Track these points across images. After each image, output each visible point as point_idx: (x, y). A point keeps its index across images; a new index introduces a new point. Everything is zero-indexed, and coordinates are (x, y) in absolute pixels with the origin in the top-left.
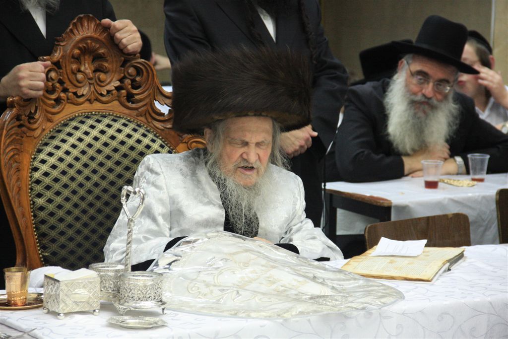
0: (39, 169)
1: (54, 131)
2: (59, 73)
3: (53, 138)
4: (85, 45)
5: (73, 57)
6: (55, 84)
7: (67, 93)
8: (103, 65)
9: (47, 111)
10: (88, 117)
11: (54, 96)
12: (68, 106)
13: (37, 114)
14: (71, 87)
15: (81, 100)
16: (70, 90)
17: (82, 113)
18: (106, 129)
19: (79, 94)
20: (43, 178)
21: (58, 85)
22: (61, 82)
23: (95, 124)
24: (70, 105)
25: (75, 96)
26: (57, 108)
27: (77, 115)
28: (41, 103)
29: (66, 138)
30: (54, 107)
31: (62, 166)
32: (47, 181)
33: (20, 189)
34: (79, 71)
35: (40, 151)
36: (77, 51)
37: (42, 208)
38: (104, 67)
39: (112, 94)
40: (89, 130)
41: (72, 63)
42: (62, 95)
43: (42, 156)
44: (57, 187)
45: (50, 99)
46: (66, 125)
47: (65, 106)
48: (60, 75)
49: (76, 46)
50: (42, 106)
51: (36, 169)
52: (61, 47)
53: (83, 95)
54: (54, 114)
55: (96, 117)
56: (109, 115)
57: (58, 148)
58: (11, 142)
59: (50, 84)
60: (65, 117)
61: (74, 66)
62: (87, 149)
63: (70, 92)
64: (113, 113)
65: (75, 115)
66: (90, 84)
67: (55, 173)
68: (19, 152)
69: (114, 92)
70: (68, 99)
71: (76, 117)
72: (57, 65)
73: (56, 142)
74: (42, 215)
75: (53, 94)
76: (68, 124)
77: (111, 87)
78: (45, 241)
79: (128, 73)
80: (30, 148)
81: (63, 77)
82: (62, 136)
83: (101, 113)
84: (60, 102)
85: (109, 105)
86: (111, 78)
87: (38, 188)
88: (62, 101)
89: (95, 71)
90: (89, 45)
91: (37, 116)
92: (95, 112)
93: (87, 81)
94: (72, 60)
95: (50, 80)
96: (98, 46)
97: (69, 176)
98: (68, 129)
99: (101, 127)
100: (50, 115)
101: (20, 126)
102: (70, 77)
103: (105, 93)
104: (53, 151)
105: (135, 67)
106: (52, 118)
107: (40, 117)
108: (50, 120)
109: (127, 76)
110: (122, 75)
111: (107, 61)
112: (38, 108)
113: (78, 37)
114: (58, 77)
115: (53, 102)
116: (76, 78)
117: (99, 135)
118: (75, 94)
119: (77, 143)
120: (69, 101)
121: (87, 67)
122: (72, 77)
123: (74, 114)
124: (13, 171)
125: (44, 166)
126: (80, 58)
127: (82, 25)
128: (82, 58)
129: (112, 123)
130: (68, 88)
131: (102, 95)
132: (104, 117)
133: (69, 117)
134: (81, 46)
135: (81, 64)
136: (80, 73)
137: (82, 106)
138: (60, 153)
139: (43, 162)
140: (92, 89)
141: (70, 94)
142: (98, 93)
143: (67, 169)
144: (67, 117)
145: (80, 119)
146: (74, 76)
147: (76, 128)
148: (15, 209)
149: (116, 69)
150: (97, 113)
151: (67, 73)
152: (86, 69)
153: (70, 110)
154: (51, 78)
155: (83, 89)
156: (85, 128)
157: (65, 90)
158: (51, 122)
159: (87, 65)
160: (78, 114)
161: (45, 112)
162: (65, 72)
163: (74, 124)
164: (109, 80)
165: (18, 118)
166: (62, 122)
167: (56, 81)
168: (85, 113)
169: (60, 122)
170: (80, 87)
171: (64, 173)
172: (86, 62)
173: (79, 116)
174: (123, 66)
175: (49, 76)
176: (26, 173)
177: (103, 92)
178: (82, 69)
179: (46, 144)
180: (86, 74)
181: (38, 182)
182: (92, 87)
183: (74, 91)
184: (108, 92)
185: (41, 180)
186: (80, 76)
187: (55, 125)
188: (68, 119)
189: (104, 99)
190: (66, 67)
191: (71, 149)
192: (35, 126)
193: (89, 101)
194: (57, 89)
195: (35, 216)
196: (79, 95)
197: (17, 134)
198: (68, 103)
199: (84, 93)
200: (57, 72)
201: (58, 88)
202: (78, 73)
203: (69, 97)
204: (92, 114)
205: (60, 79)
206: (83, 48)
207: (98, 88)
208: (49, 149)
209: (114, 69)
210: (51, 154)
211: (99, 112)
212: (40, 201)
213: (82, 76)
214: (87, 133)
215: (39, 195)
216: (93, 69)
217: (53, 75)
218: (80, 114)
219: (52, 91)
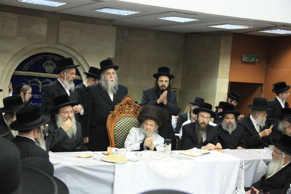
3: (119, 120)
6: (120, 109)
9: (118, 115)
11: (120, 112)
18: (130, 119)
22: (122, 109)
23: (128, 118)
28: (117, 113)
30: (120, 114)
31: (121, 126)
32: (117, 129)
33: (111, 131)
34: (126, 107)
35: (116, 123)
36: (125, 103)
37: (116, 135)
40: (127, 119)
43: (117, 124)
44: (119, 131)
46: (122, 118)
49: (125, 102)
51: (115, 127)
54: (120, 115)
57: (120, 122)
58: (111, 121)
61: (125, 106)
64: (132, 116)
67: (119, 128)
68: (112, 123)
72: (121, 105)
73: (120, 121)
74: (116, 136)
77: (132, 111)
78: (116, 142)
80: (114, 122)
82: (121, 120)
87: (115, 131)
89: (129, 107)
91: (116, 116)
92: (128, 116)
93: (127, 109)
96: (130, 102)
98: (122, 119)
99: (129, 119)
101: (113, 117)
104: (119, 123)
105: (137, 107)
108: (119, 117)
110: (135, 108)
111: (132, 105)
113: (126, 100)
117: (129, 121)
118: (124, 111)
121: (127, 106)
122: (124, 108)
124: (110, 127)
127: (127, 97)
129: (132, 118)
132: (130, 117)
138: (120, 124)
139: (117, 125)
141: (123, 112)
147: (124, 119)
148: (110, 134)
153: (123, 115)
155: (126, 111)
156: (126, 119)
157: (122, 111)
163: (124, 118)
164: (132, 109)
165: (112, 116)
168: (126, 116)
171: (121, 128)
174: (135, 106)
176: (113, 127)
178: (126, 106)
179: (118, 122)
181: (115, 129)
184: (131, 112)
186: (126, 108)
189: (130, 113)
190: (123, 106)
192: (116, 118)
193: (127, 113)
195: (114, 137)
197: (112, 119)
206: (127, 102)
207: (129, 111)
208: (118, 123)
210: (118, 124)
212: (116, 134)
215: (115, 132)
217: (120, 107)
219: (119, 111)
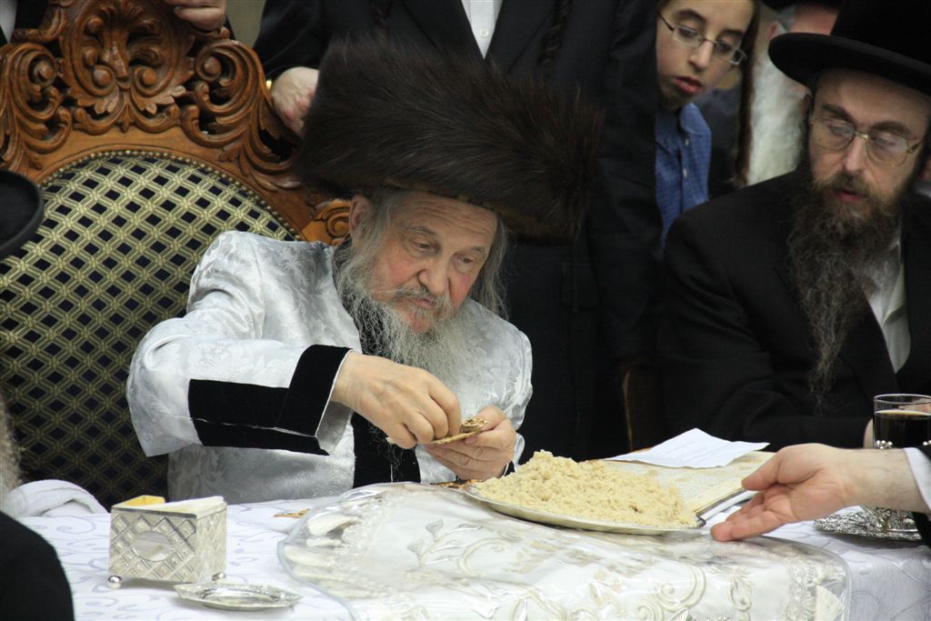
0: (10, 268)
1: (44, 188)
2: (56, 66)
4: (112, 7)
5: (87, 32)
6: (48, 89)
7: (73, 109)
8: (150, 51)
9: (29, 146)
10: (116, 161)
11: (44, 115)
12: (74, 134)
13: (9, 151)
14: (81, 95)
15: (103, 123)
16: (79, 103)
17: (103, 152)
18: (154, 187)
19: (99, 109)
20: (18, 288)
21: (53, 91)
22: (60, 85)
23: (131, 175)
24: (80, 133)
25: (89, 116)
26: (51, 140)
27: (93, 155)
28: (17, 129)
29: (69, 203)
30: (43, 137)
31: (60, 264)
32: (28, 293)
34: (100, 62)
36: (94, 20)
37: (14, 352)
38: (153, 56)
39: (169, 114)
40: (118, 188)
41: (85, 44)
42: (63, 112)
44: (48, 306)
45: (37, 121)
46: (69, 176)
47: (68, 135)
48: (59, 70)
49: (92, 9)
50: (19, 135)
52: (62, 11)
53: (106, 114)
54: (44, 152)
55: (134, 162)
56: (162, 157)
57: (51, 224)
59: (37, 88)
60: (67, 160)
61: (89, 52)
62: (112, 228)
63: (79, 107)
64: (169, 155)
65: (89, 156)
66: (122, 90)
67: (45, 278)
69: (172, 108)
70: (74, 121)
71: (90, 159)
72: (54, 48)
74: (15, 365)
75: (43, 109)
76: (73, 175)
77: (166, 98)
79: (203, 69)
81: (65, 72)
82: (61, 200)
83: (143, 153)
84: (59, 128)
85: (162, 135)
86: (166, 79)
87: (9, 309)
88: (62, 125)
89: (133, 63)
90: (122, 7)
91: (7, 156)
92: (132, 150)
93: (115, 85)
94: (86, 38)
95: (38, 80)
96: (140, 9)
97: (73, 284)
98: (73, 186)
99: (143, 181)
100: (37, 155)
102: (80, 75)
103: (153, 110)
105: (220, 58)
106: (40, 161)
107: (14, 157)
108: (35, 166)
109: (201, 74)
110: (191, 73)
111: (158, 43)
112: (11, 138)
114: (55, 75)
115: (42, 127)
116: (93, 76)
117: (139, 200)
118: (90, 110)
119: (92, 215)
120: (76, 125)
121: (116, 55)
122: (83, 74)
123: (87, 153)
125: (22, 262)
126: (102, 35)
128: (106, 34)
129: (166, 174)
130: (76, 97)
131: (146, 114)
132: (151, 160)
133: (76, 160)
134: (104, 8)
135: (103, 47)
136: (101, 67)
137: (105, 136)
138: (55, 236)
140: (127, 101)
141: (79, 111)
142: (139, 110)
143: (70, 270)
144: (72, 158)
145: (100, 163)
146: (87, 72)
147: (91, 184)
149: (178, 60)
150: (135, 153)
151: (73, 67)
152: (114, 58)
153: (78, 144)
154: (39, 75)
155: (106, 100)
156: (109, 183)
157: (69, 103)
158: (37, 169)
159: (116, 51)
160: (96, 154)
161: (24, 147)
162: (69, 64)
163: (87, 174)
164: (161, 84)
166: (61, 170)
167: (49, 82)
168: (110, 151)
169: (57, 169)
170: (101, 97)
171: (63, 278)
172: (114, 43)
173: (96, 158)
174: (192, 53)
175: (35, 72)
177: (149, 109)
178: (107, 57)
180: (114, 70)
181: (7, 295)
182: (126, 96)
183: (89, 104)
184: (161, 108)
185: (14, 291)
186: (101, 73)
187: (45, 176)
188: (74, 164)
189: (151, 123)
190: (71, 53)
191: (79, 228)
193: (121, 126)
194: (51, 100)
196: (98, 112)
198: (75, 129)
199: (110, 111)
200: (52, 64)
201: (54, 97)
202: (97, 66)
203: (78, 118)
204: (125, 155)
205: (58, 78)
206: (108, 13)
207: (138, 99)
209: (174, 61)
211: (140, 151)
212: (12, 337)
213: (105, 72)
214: (113, 195)
215: (10, 324)
216: (129, 58)
217: (43, 68)
218: (100, 154)
219: (41, 103)
